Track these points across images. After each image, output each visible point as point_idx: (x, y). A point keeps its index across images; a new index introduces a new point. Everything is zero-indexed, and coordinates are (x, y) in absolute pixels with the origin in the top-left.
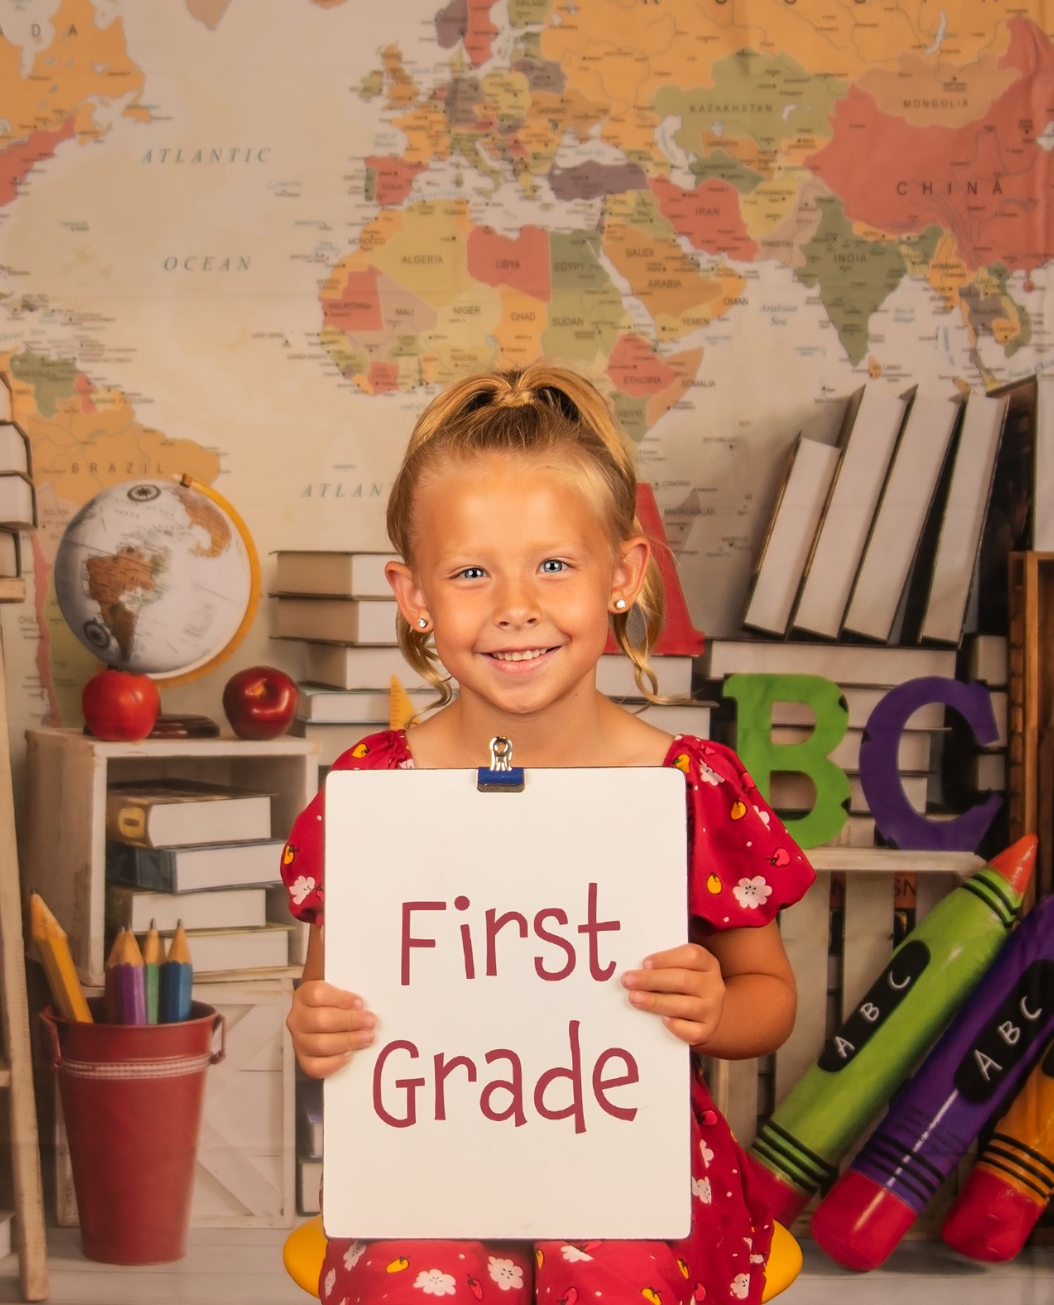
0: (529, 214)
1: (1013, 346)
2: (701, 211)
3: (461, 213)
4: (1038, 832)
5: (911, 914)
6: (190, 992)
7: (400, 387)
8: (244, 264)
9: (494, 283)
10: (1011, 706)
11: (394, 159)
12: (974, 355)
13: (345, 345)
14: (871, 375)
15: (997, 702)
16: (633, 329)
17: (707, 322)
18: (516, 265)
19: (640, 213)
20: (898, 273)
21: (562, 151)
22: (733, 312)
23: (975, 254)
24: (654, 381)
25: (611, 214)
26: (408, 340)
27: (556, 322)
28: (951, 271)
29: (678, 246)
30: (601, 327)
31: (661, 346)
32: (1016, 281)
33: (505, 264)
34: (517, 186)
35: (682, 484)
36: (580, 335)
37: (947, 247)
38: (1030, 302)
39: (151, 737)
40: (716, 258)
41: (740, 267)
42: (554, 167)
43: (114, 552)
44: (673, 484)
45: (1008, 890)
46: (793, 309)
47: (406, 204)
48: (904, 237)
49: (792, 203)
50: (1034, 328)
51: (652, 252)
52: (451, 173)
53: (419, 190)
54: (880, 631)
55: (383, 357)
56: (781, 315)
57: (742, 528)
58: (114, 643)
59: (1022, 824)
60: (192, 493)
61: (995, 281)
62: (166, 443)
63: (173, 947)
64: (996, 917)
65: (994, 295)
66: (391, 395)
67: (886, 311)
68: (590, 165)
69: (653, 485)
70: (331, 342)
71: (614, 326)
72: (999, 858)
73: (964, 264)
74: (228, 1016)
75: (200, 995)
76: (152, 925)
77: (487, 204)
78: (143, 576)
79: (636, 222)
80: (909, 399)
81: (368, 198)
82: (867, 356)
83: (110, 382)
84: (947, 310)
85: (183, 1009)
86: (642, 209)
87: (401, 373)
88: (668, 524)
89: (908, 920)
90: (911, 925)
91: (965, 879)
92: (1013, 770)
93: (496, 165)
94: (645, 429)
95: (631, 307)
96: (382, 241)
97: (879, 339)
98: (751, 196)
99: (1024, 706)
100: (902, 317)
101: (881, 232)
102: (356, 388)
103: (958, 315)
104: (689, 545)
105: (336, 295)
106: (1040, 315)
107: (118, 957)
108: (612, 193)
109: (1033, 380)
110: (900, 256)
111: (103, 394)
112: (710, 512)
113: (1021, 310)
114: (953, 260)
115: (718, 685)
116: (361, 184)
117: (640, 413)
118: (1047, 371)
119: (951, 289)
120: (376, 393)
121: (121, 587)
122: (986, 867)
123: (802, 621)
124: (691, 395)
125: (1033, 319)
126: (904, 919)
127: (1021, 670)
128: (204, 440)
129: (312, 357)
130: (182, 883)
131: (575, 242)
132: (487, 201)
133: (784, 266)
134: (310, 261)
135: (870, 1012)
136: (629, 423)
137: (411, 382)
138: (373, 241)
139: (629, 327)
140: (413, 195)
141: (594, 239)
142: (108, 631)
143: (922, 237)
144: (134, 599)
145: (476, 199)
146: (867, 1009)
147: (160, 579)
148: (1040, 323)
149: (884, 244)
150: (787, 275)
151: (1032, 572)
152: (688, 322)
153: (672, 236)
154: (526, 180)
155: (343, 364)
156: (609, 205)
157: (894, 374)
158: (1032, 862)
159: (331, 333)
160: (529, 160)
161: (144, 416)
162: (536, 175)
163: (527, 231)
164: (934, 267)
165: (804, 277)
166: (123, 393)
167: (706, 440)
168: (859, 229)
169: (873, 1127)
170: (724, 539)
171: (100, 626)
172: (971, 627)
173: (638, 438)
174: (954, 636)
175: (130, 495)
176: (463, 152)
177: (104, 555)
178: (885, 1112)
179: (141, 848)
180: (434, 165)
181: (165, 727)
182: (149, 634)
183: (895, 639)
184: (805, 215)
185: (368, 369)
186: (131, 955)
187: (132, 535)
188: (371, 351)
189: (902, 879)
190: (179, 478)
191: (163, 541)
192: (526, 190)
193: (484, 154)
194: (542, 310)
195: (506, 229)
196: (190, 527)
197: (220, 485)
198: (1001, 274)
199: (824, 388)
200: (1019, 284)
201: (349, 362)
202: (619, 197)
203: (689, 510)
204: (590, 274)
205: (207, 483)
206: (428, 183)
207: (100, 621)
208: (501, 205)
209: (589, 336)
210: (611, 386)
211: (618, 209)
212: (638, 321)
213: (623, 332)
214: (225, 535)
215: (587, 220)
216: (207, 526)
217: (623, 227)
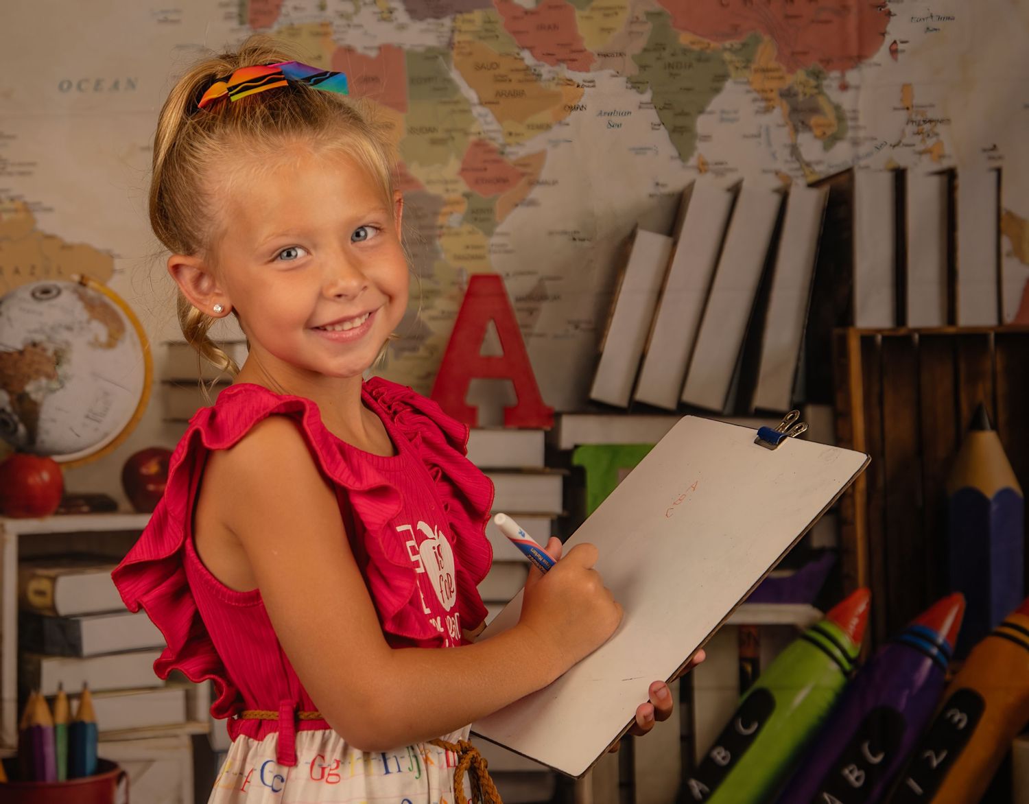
0: (386, 34)
1: (830, 141)
2: (541, 27)
3: (326, 34)
4: (870, 585)
5: (755, 663)
6: (95, 749)
8: (131, 84)
12: (794, 150)
14: (700, 171)
16: (483, 135)
17: (547, 127)
18: (375, 79)
19: (487, 30)
20: (723, 77)
22: (572, 117)
23: (793, 59)
24: (503, 181)
25: (460, 31)
27: (412, 131)
28: (771, 74)
29: (522, 59)
30: (453, 134)
31: (508, 150)
32: (832, 80)
33: (367, 80)
34: (376, 9)
35: (529, 273)
36: (434, 142)
37: (766, 53)
38: (846, 100)
39: (57, 513)
40: (556, 69)
41: (578, 77)
43: (20, 347)
44: (522, 273)
45: (846, 641)
46: (629, 113)
47: (276, 27)
48: (727, 44)
49: (624, 17)
50: (850, 123)
51: (498, 66)
53: (287, 15)
54: (715, 403)
56: (615, 119)
57: (585, 310)
58: (22, 429)
59: (855, 578)
60: (90, 293)
61: (813, 82)
62: (66, 247)
63: (80, 708)
64: (834, 667)
65: (812, 96)
67: (711, 113)
69: (503, 275)
71: (466, 133)
72: (835, 610)
73: (784, 68)
74: (131, 771)
75: (105, 751)
76: (60, 687)
77: (349, 26)
78: (48, 368)
79: (480, 38)
80: (735, 191)
81: (242, 23)
82: (696, 154)
83: (13, 193)
84: (768, 110)
85: (90, 765)
86: (488, 26)
88: (519, 310)
89: (752, 669)
90: (756, 673)
91: (804, 630)
92: (843, 529)
94: (495, 225)
95: (480, 115)
97: (706, 138)
98: (587, 13)
100: (726, 117)
101: (706, 41)
103: (779, 114)
104: (537, 329)
106: (855, 111)
107: (30, 717)
108: (460, 12)
109: (849, 172)
110: (723, 62)
111: (8, 205)
112: (556, 298)
113: (837, 108)
114: (773, 65)
115: (569, 454)
116: (234, 10)
117: (490, 210)
118: (863, 163)
119: (772, 91)
121: (28, 378)
122: (823, 619)
123: (642, 395)
124: (536, 193)
125: (849, 115)
126: (749, 669)
127: (846, 436)
128: (99, 243)
130: (88, 647)
131: (428, 58)
132: (349, 23)
133: (618, 74)
135: (720, 755)
136: (482, 220)
139: (479, 133)
140: (281, 19)
141: (445, 55)
142: (16, 418)
143: (744, 45)
144: (39, 389)
145: (339, 22)
146: (718, 753)
147: (61, 371)
148: (855, 119)
149: (708, 51)
150: (621, 80)
151: (854, 345)
152: (531, 127)
153: (517, 50)
154: (383, 3)
156: (458, 24)
157: (720, 169)
158: (867, 614)
161: (45, 224)
163: (385, 49)
164: (756, 71)
165: (636, 84)
166: (25, 203)
167: (551, 233)
168: (685, 39)
170: (569, 322)
171: (9, 415)
172: (799, 398)
173: (489, 233)
174: (782, 405)
175: (33, 295)
177: (11, 350)
179: (50, 617)
181: (71, 504)
182: (54, 421)
183: (728, 410)
184: (635, 28)
186: (42, 716)
187: (36, 331)
189: (744, 631)
190: (76, 278)
191: (65, 335)
192: (383, 12)
194: (400, 120)
195: (365, 48)
196: (89, 322)
197: (116, 284)
198: (817, 75)
199: (657, 184)
200: (835, 84)
202: (467, 16)
203: (536, 297)
204: (444, 88)
205: (103, 283)
206: (295, 8)
207: (9, 409)
208: (359, 26)
209: (442, 142)
210: (463, 187)
211: (465, 27)
212: (486, 127)
213: (473, 138)
214: (121, 328)
215: (439, 37)
216: (104, 321)
217: (469, 43)
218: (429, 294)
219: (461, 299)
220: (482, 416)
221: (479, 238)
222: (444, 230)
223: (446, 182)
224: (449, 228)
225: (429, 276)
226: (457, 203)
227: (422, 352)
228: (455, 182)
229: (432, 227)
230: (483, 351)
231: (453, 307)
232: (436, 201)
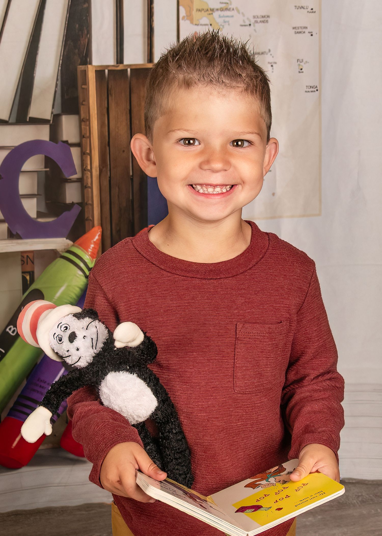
4: (102, 225)
5: (32, 274)
10: (83, 154)
15: (75, 152)
45: (87, 258)
54: (4, 116)
59: (93, 221)
64: (81, 273)
72: (81, 240)
89: (30, 278)
90: (32, 280)
91: (61, 253)
92: (85, 191)
99: (90, 154)
122: (73, 246)
126: (28, 278)
127: (88, 135)
135: (11, 331)
146: (10, 329)
151: (91, 77)
158: (100, 242)
169: (19, 392)
172: (58, 110)
174: (48, 116)
178: (25, 382)
183: (13, 120)
189: (25, 255)
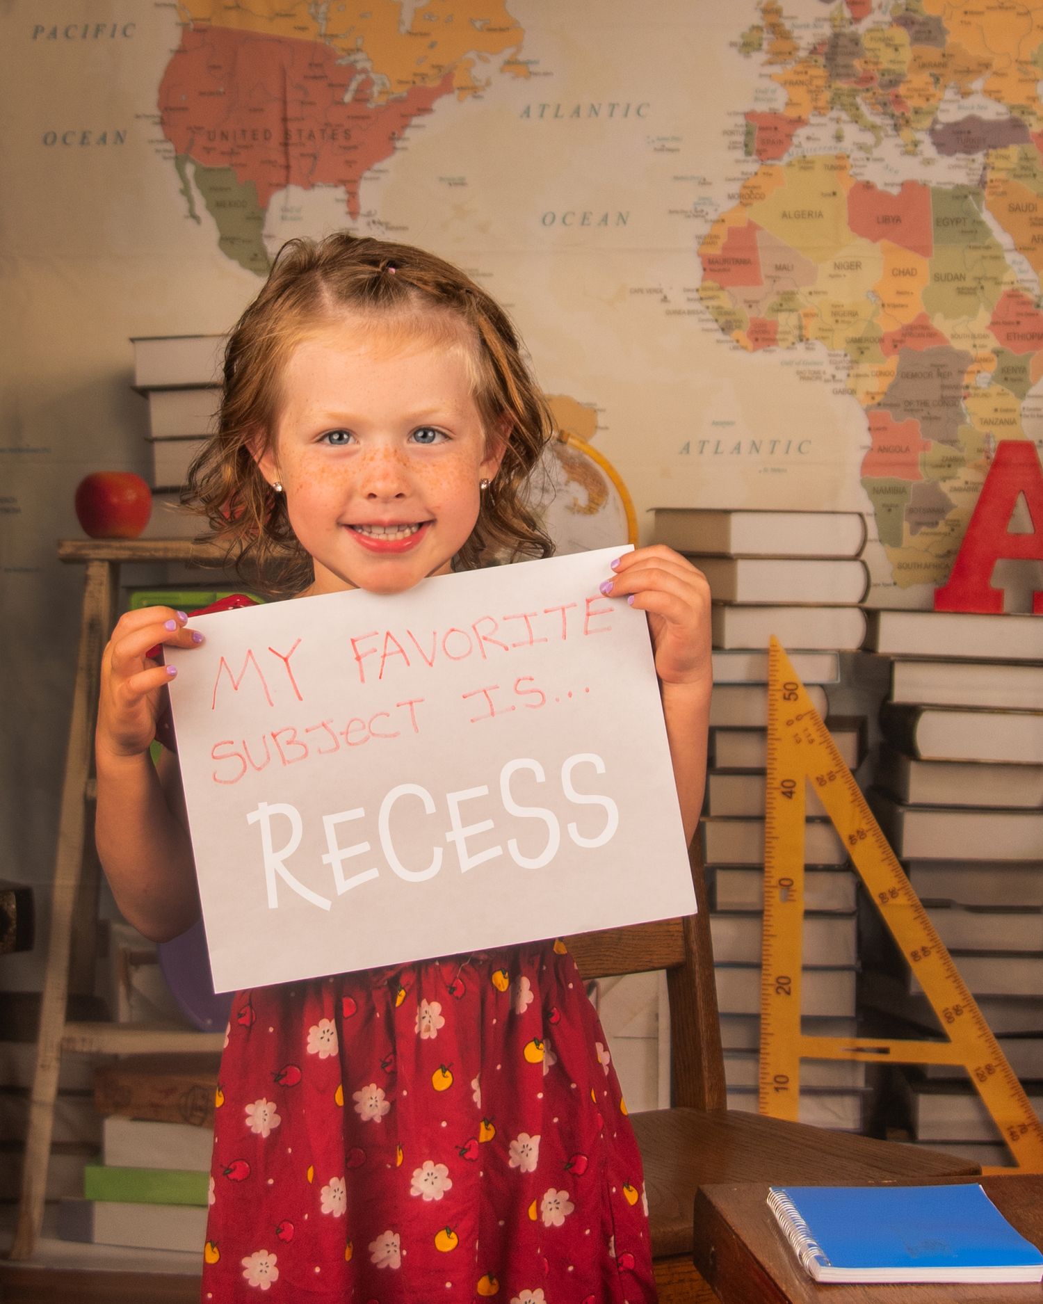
0: (911, 169)
3: (842, 168)
7: (780, 343)
8: (622, 219)
9: (875, 239)
11: (774, 114)
13: (725, 300)
16: (1016, 285)
18: (897, 220)
19: (1023, 168)
21: (942, 106)
24: (1038, 337)
25: (993, 168)
26: (788, 296)
27: (937, 278)
30: (983, 283)
33: (886, 220)
34: (900, 141)
36: (961, 291)
42: (935, 122)
47: (786, 158)
51: (1035, 208)
52: (832, 128)
53: (800, 146)
55: (762, 313)
60: (567, 449)
66: (771, 351)
68: (972, 120)
69: (1036, 443)
70: (711, 298)
71: (998, 283)
77: (868, 159)
79: (1016, 176)
81: (748, 153)
86: (1025, 163)
87: (780, 329)
93: (878, 120)
94: (1030, 386)
95: (1014, 262)
96: (761, 197)
102: (735, 344)
105: (716, 251)
108: (994, 148)
116: (740, 139)
117: (1023, 370)
120: (755, 350)
128: (581, 396)
129: (690, 313)
131: (956, 198)
132: (869, 156)
134: (689, 217)
136: (1014, 380)
137: (791, 338)
138: (752, 196)
139: (1012, 283)
140: (792, 150)
141: (976, 194)
145: (856, 154)
154: (907, 134)
155: (722, 320)
156: (992, 160)
159: (711, 289)
160: (910, 115)
162: (917, 130)
163: (908, 186)
173: (1022, 395)
176: (844, 107)
180: (813, 120)
185: (747, 326)
188: (750, 306)
191: (541, 498)
192: (907, 145)
193: (865, 109)
194: (923, 266)
195: (886, 184)
196: (567, 484)
197: (598, 442)
201: (729, 318)
202: (1001, 151)
204: (972, 230)
205: (584, 441)
206: (808, 138)
208: (881, 160)
209: (971, 291)
210: (993, 343)
211: (1000, 163)
212: (1021, 276)
213: (1005, 288)
214: (603, 492)
215: (968, 174)
216: (584, 483)
217: (1005, 182)
218: (950, 463)
219: (989, 468)
220: (1008, 602)
221: (1010, 400)
222: (971, 391)
223: (974, 337)
224: (977, 388)
225: (953, 442)
226: (986, 360)
227: (942, 527)
228: (985, 336)
229: (957, 387)
230: (1011, 528)
231: (979, 478)
232: (962, 357)
